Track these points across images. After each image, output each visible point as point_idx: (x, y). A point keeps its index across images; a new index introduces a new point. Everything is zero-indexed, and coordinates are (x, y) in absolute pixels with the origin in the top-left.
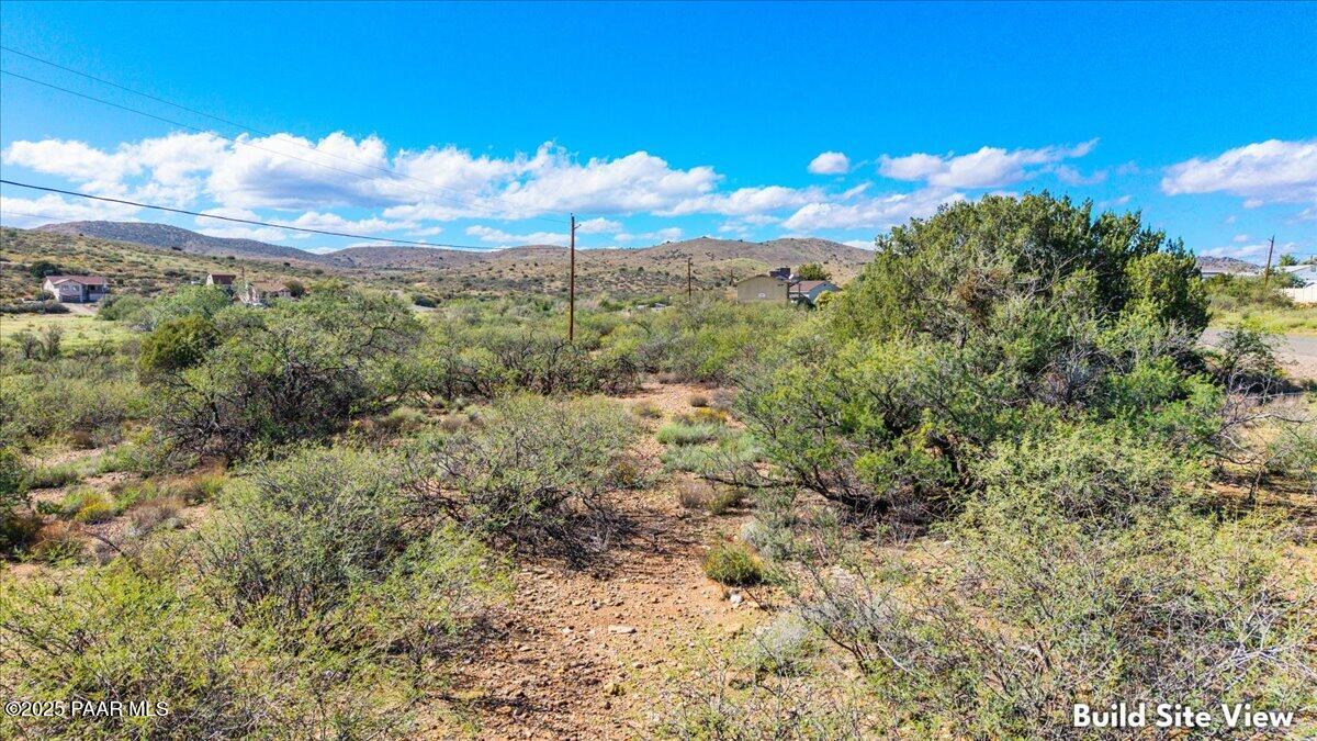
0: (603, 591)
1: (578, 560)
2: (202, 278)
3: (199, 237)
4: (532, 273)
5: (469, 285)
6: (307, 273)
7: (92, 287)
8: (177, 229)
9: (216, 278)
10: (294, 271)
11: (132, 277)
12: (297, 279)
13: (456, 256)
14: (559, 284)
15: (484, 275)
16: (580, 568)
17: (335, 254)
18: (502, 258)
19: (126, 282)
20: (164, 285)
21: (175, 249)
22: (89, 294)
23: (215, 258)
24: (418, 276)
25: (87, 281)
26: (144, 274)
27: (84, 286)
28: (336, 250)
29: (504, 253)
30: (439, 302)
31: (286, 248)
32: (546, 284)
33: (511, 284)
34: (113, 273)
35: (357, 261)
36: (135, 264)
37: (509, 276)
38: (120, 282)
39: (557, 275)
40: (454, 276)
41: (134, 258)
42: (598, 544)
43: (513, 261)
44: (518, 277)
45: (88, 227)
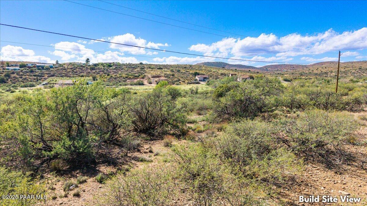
0: (338, 178)
1: (329, 166)
2: (229, 75)
3: (228, 64)
4: (324, 70)
5: (302, 75)
6: (254, 73)
7: (205, 78)
8: (224, 63)
9: (232, 75)
10: (251, 73)
11: (213, 75)
12: (252, 75)
13: (298, 66)
14: (334, 74)
15: (307, 72)
16: (330, 168)
17: (263, 67)
18: (314, 66)
19: (212, 76)
20: (220, 77)
21: (223, 68)
22: (204, 79)
23: (232, 70)
24: (286, 73)
25: (204, 76)
26: (216, 74)
27: (204, 77)
28: (263, 66)
29: (314, 65)
30: (292, 80)
31: (250, 66)
32: (329, 74)
33: (316, 74)
34: (209, 74)
35: (269, 69)
36: (214, 72)
37: (316, 72)
38: (211, 76)
39: (333, 71)
40: (297, 72)
41: (214, 71)
42: (338, 162)
43: (318, 67)
44: (319, 72)
45: (205, 64)
